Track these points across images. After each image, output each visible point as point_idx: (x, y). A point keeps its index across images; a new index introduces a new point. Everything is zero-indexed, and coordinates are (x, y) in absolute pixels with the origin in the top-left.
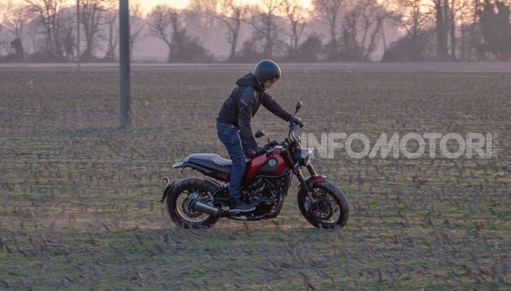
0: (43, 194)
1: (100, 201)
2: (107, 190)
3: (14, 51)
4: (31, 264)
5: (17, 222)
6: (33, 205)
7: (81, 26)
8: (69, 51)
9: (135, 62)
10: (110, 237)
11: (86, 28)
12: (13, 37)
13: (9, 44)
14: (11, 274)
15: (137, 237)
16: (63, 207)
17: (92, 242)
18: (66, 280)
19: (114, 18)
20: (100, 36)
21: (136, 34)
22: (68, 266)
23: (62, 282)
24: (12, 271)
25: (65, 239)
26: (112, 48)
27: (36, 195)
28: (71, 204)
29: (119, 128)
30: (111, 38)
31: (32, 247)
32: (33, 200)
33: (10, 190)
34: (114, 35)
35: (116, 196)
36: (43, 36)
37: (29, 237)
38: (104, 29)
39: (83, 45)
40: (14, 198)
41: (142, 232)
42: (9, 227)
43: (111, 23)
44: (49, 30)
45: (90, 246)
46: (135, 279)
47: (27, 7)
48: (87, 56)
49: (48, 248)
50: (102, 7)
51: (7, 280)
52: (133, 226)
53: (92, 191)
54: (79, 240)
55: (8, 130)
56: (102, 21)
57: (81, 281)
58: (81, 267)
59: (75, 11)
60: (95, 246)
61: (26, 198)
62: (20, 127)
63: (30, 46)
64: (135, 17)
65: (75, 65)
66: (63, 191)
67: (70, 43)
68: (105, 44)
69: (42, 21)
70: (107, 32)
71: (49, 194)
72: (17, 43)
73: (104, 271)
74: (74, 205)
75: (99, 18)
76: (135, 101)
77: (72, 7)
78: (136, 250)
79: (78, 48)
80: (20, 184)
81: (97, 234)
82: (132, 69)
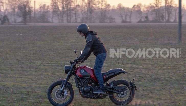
0: (155, 63)
1: (172, 65)
2: (174, 62)
3: (146, 19)
4: (151, 84)
5: (147, 71)
6: (152, 66)
7: (167, 12)
8: (163, 19)
9: (183, 23)
10: (175, 76)
11: (168, 13)
12: (146, 15)
13: (144, 18)
14: (145, 87)
15: (184, 76)
16: (161, 67)
17: (170, 78)
18: (162, 89)
19: (177, 9)
20: (172, 15)
21: (183, 14)
22: (162, 85)
23: (161, 89)
24: (145, 86)
25: (162, 76)
26: (176, 18)
27: (152, 63)
28: (163, 66)
29: (178, 43)
30: (175, 15)
31: (151, 79)
32: (152, 64)
33: (145, 61)
34: (176, 15)
35: (177, 64)
36: (155, 15)
37: (150, 76)
38: (173, 13)
39: (167, 18)
40: (146, 64)
41: (185, 75)
42: (144, 73)
43: (175, 11)
44: (156, 13)
45: (169, 79)
46: (183, 89)
47: (150, 6)
48: (168, 21)
49: (156, 79)
50: (173, 6)
51: (144, 89)
52: (182, 73)
53: (170, 62)
54: (166, 77)
55: (144, 43)
56: (173, 10)
57: (166, 89)
58: (166, 85)
59: (165, 7)
60: (171, 79)
61: (150, 64)
62: (148, 42)
63: (151, 18)
64: (183, 9)
65: (164, 24)
66: (161, 62)
67: (163, 17)
68: (174, 18)
69: (154, 10)
70: (174, 14)
71: (156, 63)
72: (147, 17)
73: (173, 86)
74: (164, 66)
75: (172, 9)
76: (183, 35)
77: (164, 6)
78: (183, 80)
79: (165, 18)
80: (148, 59)
81: (171, 75)
82: (182, 25)
